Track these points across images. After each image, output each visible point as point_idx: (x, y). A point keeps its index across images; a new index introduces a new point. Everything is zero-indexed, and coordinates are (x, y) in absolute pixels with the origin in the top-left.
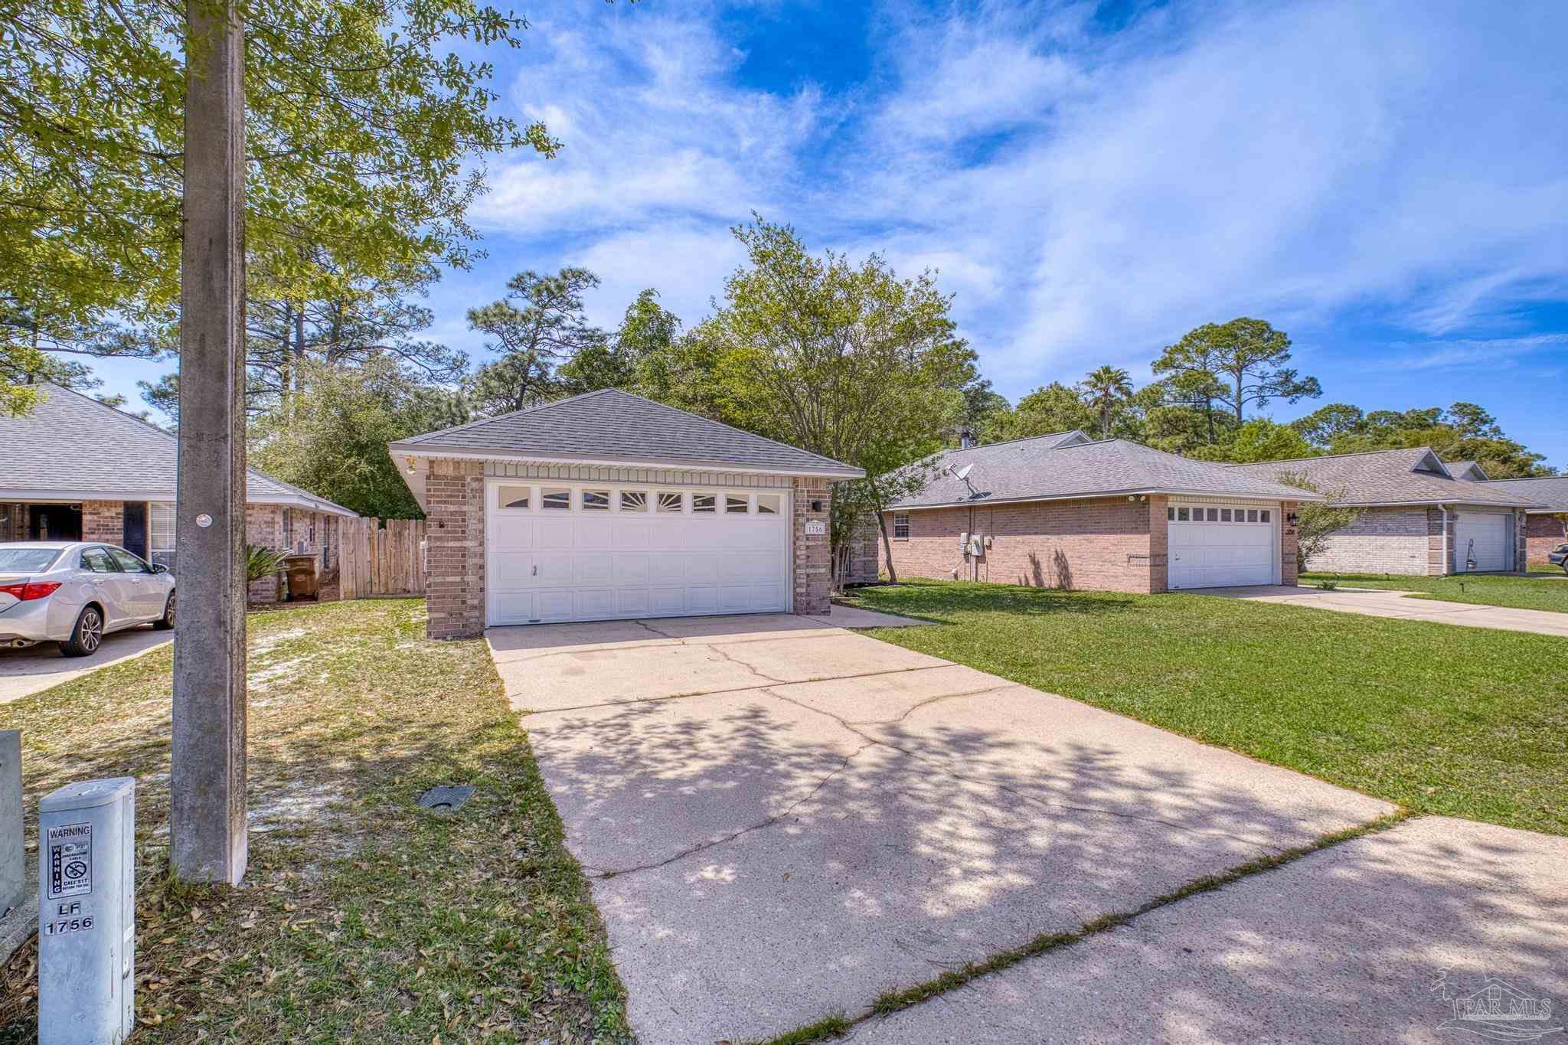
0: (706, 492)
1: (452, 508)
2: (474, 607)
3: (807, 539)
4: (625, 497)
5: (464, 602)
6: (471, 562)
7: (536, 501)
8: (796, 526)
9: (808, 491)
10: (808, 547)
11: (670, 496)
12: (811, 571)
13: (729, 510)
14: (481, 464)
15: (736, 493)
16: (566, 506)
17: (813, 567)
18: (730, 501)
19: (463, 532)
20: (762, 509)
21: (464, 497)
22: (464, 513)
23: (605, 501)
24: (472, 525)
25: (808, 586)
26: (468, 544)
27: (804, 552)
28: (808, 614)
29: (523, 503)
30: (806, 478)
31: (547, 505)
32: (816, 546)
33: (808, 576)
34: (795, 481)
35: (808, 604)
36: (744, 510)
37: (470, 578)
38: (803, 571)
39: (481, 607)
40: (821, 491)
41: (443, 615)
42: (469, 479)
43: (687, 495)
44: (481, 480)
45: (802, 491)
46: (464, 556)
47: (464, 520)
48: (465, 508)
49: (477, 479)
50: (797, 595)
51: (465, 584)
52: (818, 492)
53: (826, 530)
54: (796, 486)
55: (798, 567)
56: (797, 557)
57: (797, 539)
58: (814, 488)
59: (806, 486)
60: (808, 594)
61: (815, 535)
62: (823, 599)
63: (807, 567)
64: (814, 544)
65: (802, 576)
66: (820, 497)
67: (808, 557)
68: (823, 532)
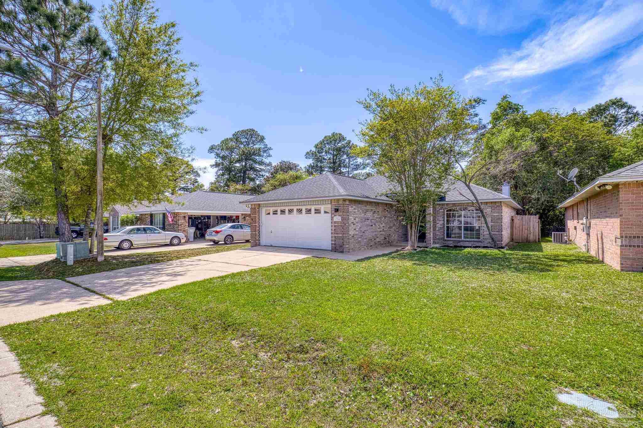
0: (309, 207)
1: (254, 215)
2: (258, 240)
3: (335, 223)
4: (289, 211)
5: (256, 239)
6: (258, 229)
7: (271, 213)
8: (332, 218)
9: (335, 205)
10: (335, 226)
11: (299, 209)
13: (315, 213)
14: (259, 205)
15: (317, 207)
16: (277, 214)
17: (337, 234)
18: (315, 210)
19: (256, 221)
20: (325, 212)
21: (255, 213)
23: (285, 212)
25: (335, 241)
26: (257, 224)
27: (334, 228)
28: (335, 252)
29: (269, 214)
30: (334, 200)
31: (274, 214)
35: (335, 248)
36: (320, 213)
37: (257, 233)
38: (333, 235)
41: (253, 241)
42: (256, 208)
43: (304, 208)
45: (333, 205)
46: (256, 227)
47: (256, 218)
48: (256, 215)
49: (258, 208)
50: (332, 244)
51: (256, 234)
52: (339, 204)
53: (342, 219)
54: (331, 203)
55: (332, 233)
56: (332, 230)
57: (332, 223)
58: (337, 203)
59: (334, 203)
60: (335, 244)
61: (338, 221)
62: (341, 246)
63: (335, 234)
64: (337, 225)
65: (333, 237)
66: (339, 206)
67: (335, 230)
68: (340, 220)
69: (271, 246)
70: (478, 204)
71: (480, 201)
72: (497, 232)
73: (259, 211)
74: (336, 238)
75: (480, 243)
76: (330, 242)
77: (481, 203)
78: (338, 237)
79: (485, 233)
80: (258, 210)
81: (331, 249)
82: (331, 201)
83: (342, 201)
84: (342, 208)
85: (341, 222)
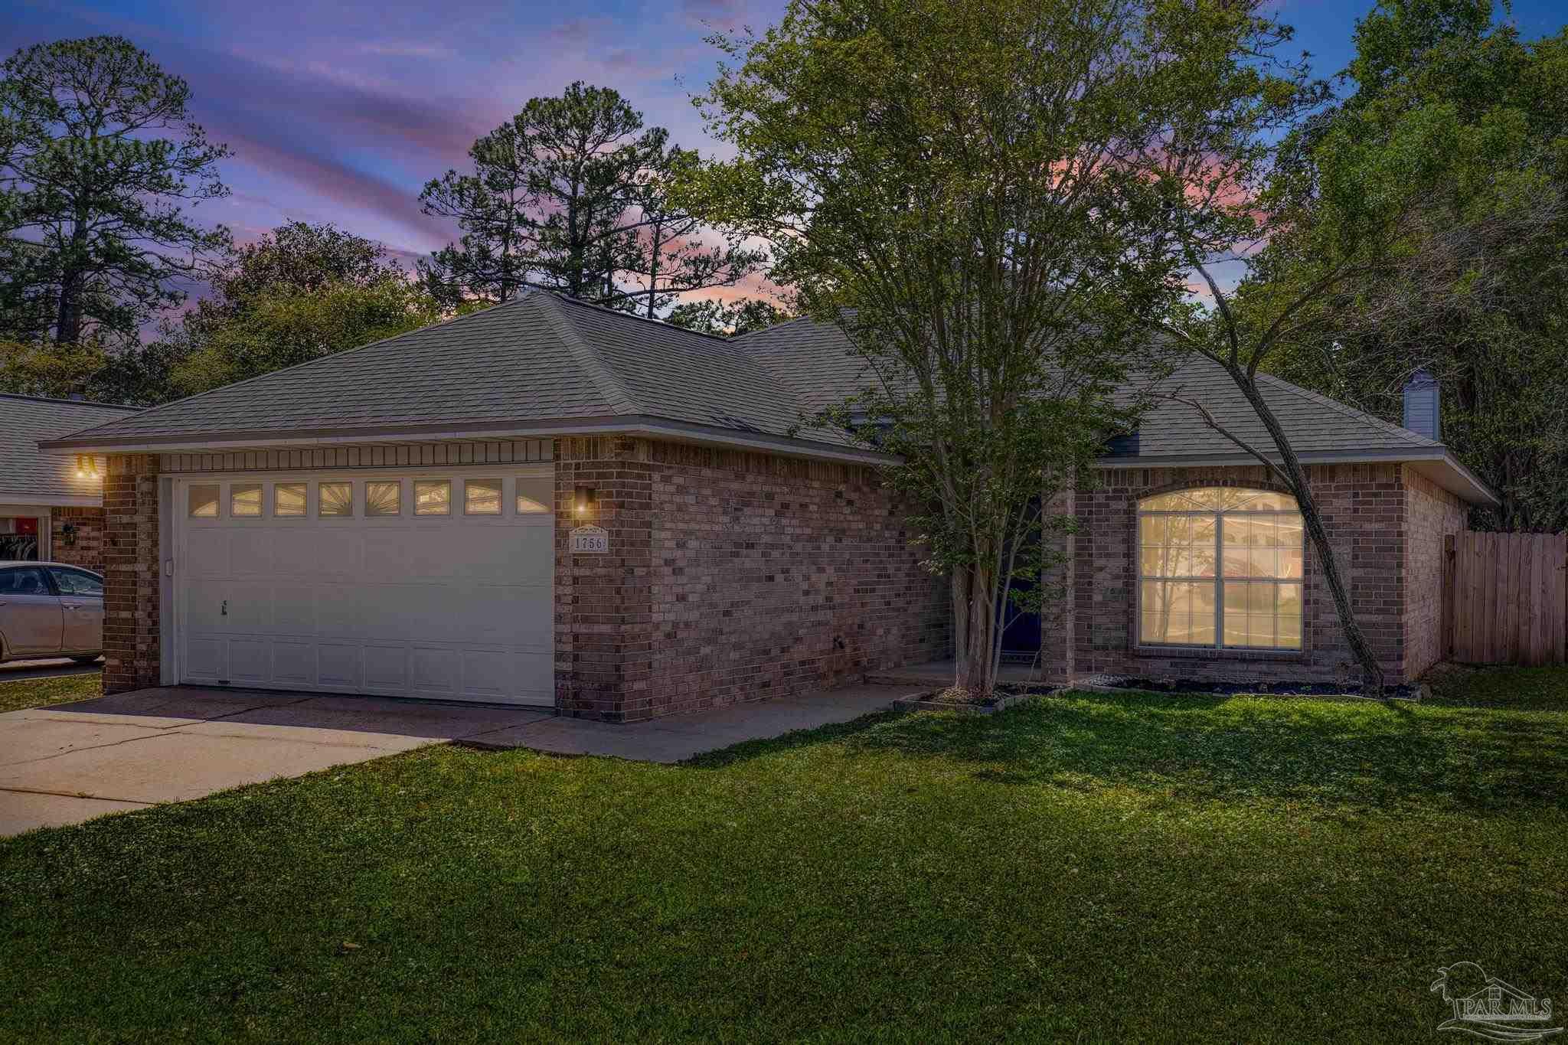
0: (434, 478)
1: (125, 519)
2: (143, 655)
3: (576, 563)
5: (134, 647)
6: (144, 591)
8: (557, 537)
9: (578, 467)
10: (576, 580)
12: (582, 629)
14: (156, 460)
15: (481, 477)
17: (586, 620)
19: (134, 551)
21: (134, 503)
22: (134, 526)
24: (144, 544)
25: (576, 658)
26: (141, 567)
27: (569, 590)
28: (576, 715)
30: (574, 440)
32: (593, 579)
33: (576, 637)
34: (557, 442)
35: (576, 695)
37: (140, 614)
38: (566, 628)
39: (154, 656)
40: (608, 465)
41: (116, 662)
42: (138, 480)
44: (154, 479)
45: (567, 466)
46: (134, 584)
47: (134, 535)
48: (137, 519)
49: (147, 479)
50: (559, 675)
51: (135, 621)
52: (595, 465)
53: (611, 544)
54: (557, 457)
55: (559, 619)
56: (558, 599)
57: (558, 562)
58: (589, 458)
59: (574, 456)
60: (575, 676)
61: (590, 555)
62: (607, 688)
63: (575, 620)
64: (588, 573)
65: (564, 639)
66: (599, 476)
67: (575, 600)
68: (605, 548)
69: (224, 687)
70: (1294, 476)
71: (1301, 461)
72: (1379, 611)
73: (153, 493)
74: (583, 642)
75: (1297, 668)
76: (550, 666)
77: (1307, 468)
78: (590, 636)
79: (1322, 617)
80: (145, 487)
81: (549, 700)
82: (556, 447)
83: (612, 446)
84: (614, 485)
85: (611, 562)
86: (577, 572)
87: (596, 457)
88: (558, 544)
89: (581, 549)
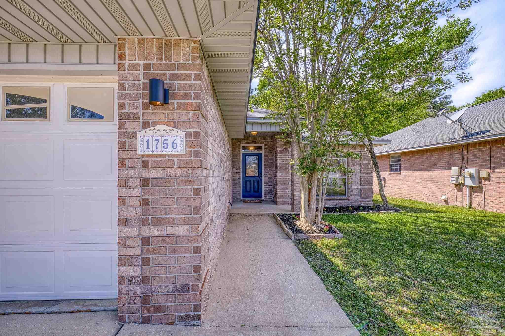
3: (145, 165)
9: (147, 68)
10: (145, 182)
12: (155, 231)
17: (158, 222)
25: (146, 262)
27: (136, 192)
28: (146, 321)
30: (142, 41)
32: (167, 180)
33: (146, 241)
35: (146, 300)
40: (183, 67)
45: (134, 67)
50: (121, 280)
52: (168, 67)
53: (189, 146)
54: (121, 57)
55: (123, 222)
56: (122, 201)
57: (122, 164)
58: (161, 59)
59: (142, 56)
60: (145, 280)
61: (164, 156)
62: (185, 289)
63: (144, 222)
64: (159, 174)
65: (130, 242)
66: (173, 77)
67: (145, 202)
68: (182, 150)
72: (367, 185)
74: (154, 244)
76: (111, 271)
78: (163, 238)
83: (189, 50)
84: (191, 86)
85: (188, 163)
86: (145, 174)
87: (168, 58)
88: (122, 145)
89: (153, 150)
